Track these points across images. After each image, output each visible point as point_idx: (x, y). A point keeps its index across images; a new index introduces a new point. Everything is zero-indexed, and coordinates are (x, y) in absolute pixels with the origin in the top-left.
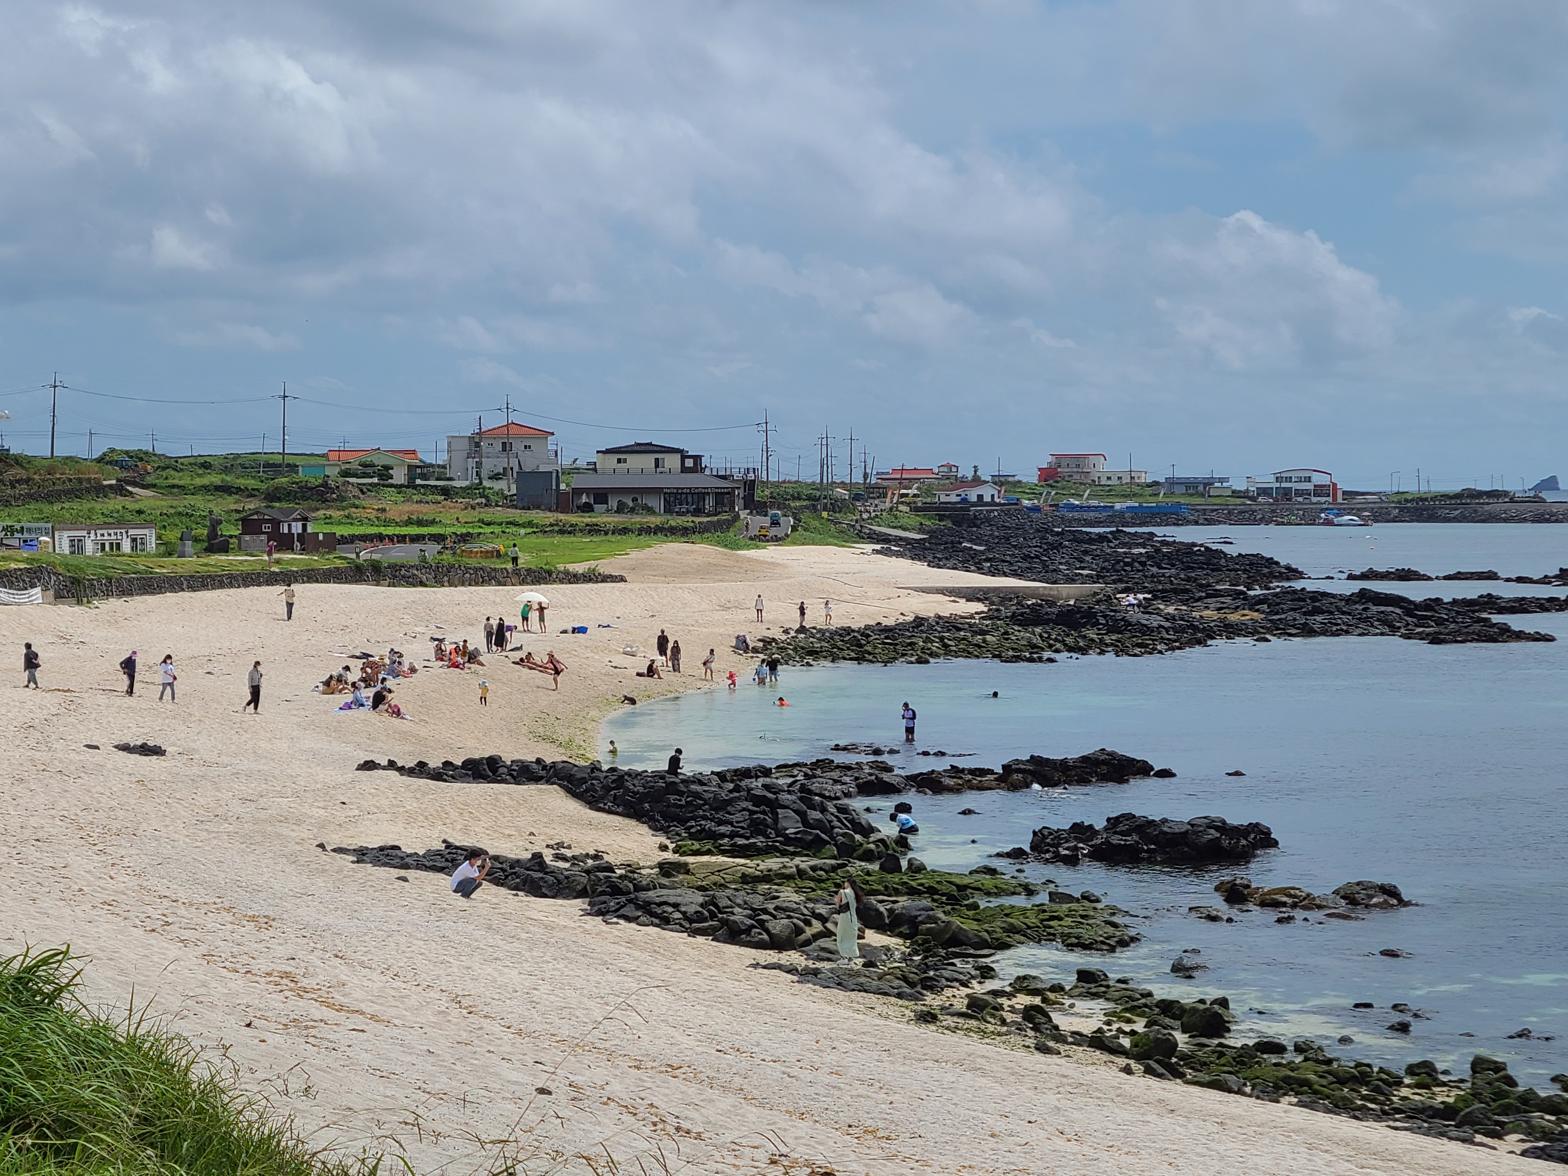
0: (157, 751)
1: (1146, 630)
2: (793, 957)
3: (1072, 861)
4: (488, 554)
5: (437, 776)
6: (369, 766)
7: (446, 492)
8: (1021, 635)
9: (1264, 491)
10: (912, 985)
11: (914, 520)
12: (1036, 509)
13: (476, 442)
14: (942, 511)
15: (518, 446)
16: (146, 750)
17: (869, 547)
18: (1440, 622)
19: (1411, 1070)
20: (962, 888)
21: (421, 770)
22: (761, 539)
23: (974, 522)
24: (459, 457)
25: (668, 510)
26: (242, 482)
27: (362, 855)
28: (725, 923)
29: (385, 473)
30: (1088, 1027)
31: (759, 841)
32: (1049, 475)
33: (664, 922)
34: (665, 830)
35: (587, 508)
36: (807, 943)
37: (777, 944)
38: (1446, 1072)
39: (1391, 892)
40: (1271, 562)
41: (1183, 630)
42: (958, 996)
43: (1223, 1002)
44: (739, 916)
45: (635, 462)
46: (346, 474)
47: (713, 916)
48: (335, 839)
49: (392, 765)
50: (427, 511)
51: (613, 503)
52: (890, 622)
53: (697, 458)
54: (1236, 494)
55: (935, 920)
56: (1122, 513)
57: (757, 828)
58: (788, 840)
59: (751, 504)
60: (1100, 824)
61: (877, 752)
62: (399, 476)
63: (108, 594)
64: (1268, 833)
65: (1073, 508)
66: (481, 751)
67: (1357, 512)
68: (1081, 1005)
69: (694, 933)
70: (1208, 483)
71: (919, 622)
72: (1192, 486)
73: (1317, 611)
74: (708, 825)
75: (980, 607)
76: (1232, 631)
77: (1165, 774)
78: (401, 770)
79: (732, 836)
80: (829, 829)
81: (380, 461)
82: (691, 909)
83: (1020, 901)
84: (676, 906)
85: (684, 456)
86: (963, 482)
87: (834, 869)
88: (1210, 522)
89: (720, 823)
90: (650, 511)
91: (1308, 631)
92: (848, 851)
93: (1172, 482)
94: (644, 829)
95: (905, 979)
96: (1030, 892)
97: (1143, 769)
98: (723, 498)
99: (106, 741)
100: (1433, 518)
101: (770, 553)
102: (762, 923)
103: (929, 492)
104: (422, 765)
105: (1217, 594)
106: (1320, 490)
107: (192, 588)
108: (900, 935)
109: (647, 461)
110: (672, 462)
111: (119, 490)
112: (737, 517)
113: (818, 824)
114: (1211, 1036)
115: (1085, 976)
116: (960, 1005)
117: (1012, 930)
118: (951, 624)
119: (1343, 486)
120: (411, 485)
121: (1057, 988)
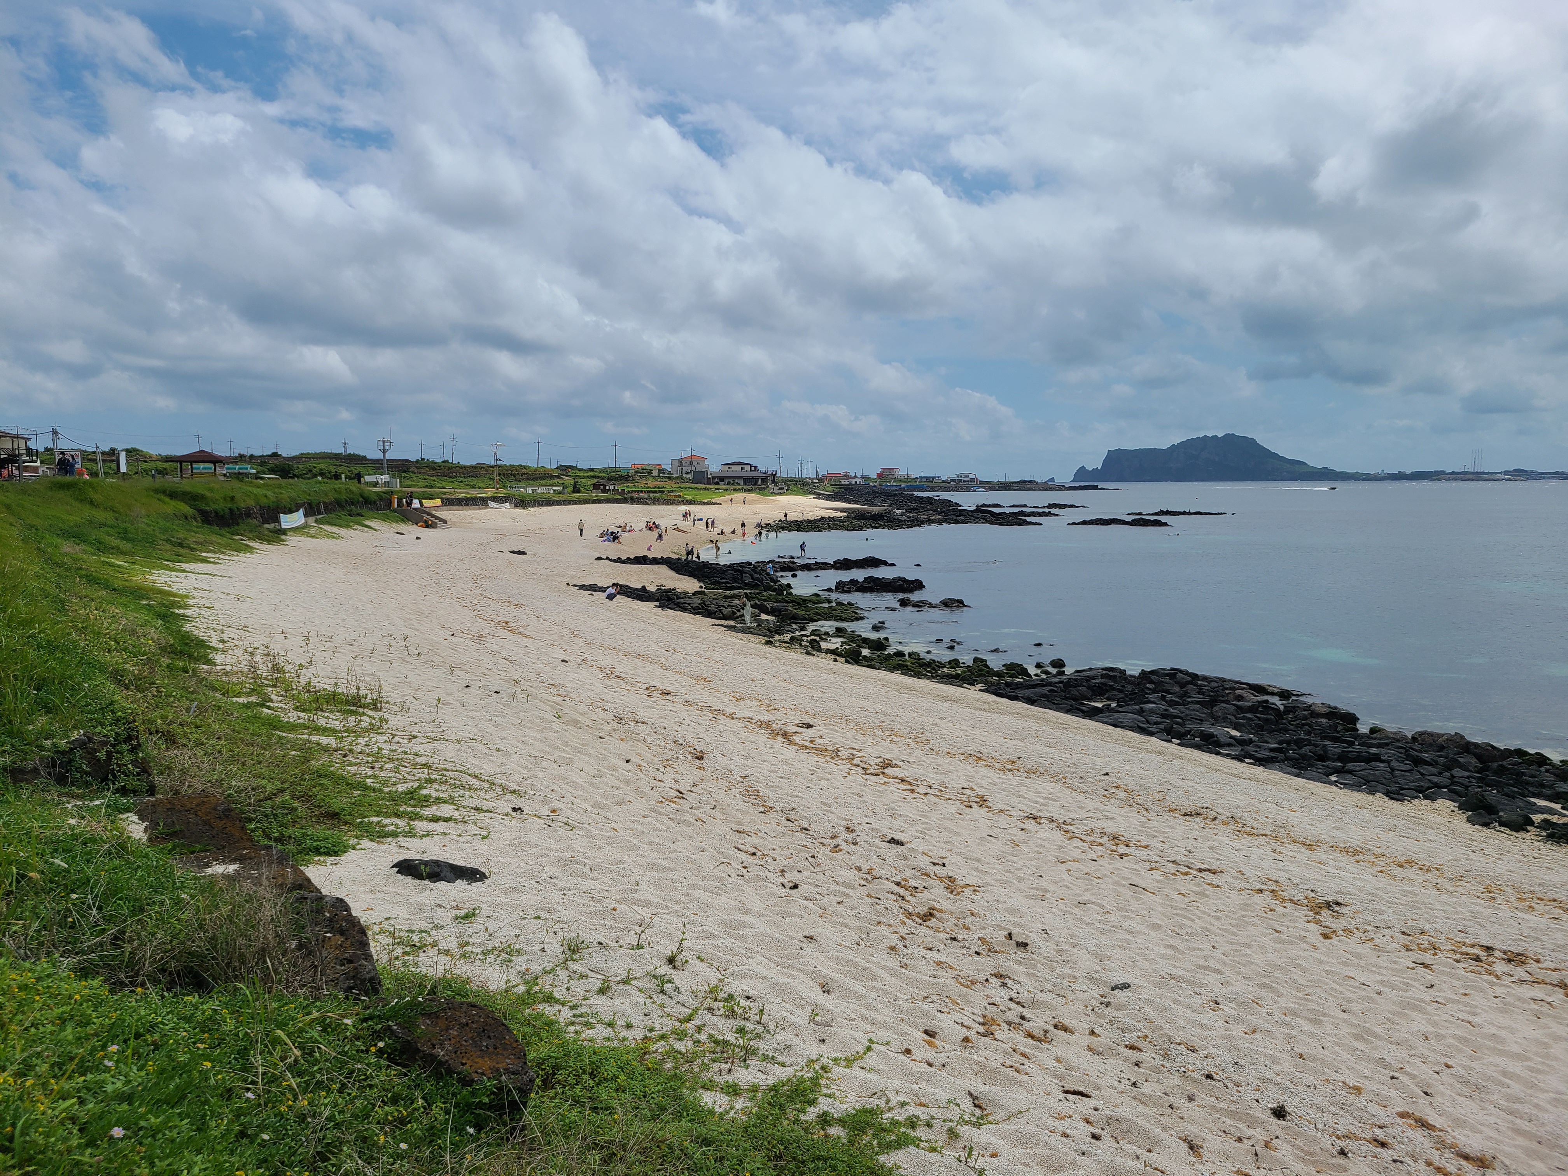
0: (524, 553)
1: (901, 521)
2: (731, 623)
3: (849, 592)
4: (676, 496)
5: (624, 562)
6: (599, 559)
7: (670, 478)
8: (857, 522)
9: (953, 481)
10: (771, 632)
11: (831, 489)
12: (875, 486)
13: (681, 461)
14: (841, 486)
15: (695, 463)
16: (520, 553)
17: (812, 496)
18: (1004, 519)
19: (950, 662)
20: (804, 600)
21: (619, 560)
22: (773, 494)
23: (851, 489)
24: (675, 466)
25: (745, 484)
26: (600, 475)
27: (582, 587)
28: (707, 610)
29: (650, 472)
30: (832, 647)
31: (735, 585)
32: (880, 475)
33: (684, 610)
34: (703, 581)
35: (717, 483)
36: (738, 618)
37: (725, 618)
38: (963, 663)
39: (960, 602)
40: (950, 501)
41: (913, 521)
42: (787, 637)
43: (886, 639)
44: (713, 608)
45: (734, 468)
46: (637, 472)
47: (703, 607)
48: (572, 583)
49: (608, 558)
50: (661, 484)
51: (726, 481)
52: (812, 519)
53: (756, 467)
54: (943, 482)
55: (787, 610)
56: (904, 488)
57: (735, 580)
58: (746, 584)
59: (774, 482)
60: (861, 580)
61: (793, 558)
62: (655, 473)
63: (534, 506)
64: (921, 582)
65: (887, 486)
66: (641, 554)
67: (984, 487)
68: (834, 640)
69: (695, 614)
70: (934, 478)
71: (822, 518)
72: (930, 479)
73: (960, 515)
74: (718, 579)
75: (845, 514)
76: (930, 522)
77: (893, 565)
78: (611, 560)
79: (726, 583)
80: (761, 581)
81: (648, 468)
82: (694, 605)
83: (826, 605)
84: (689, 604)
85: (751, 466)
86: (850, 477)
87: (758, 594)
88: (934, 491)
89: (722, 578)
90: (739, 484)
91: (957, 522)
92: (768, 588)
93: (921, 477)
94: (695, 581)
95: (769, 630)
96: (829, 601)
97: (885, 563)
98: (764, 480)
99: (506, 549)
100: (1010, 490)
101: (778, 497)
102: (720, 611)
103: (839, 481)
104: (619, 558)
105: (928, 510)
106: (972, 480)
107: (565, 504)
108: (775, 616)
109: (739, 468)
110: (747, 468)
111: (558, 477)
112: (768, 487)
113: (757, 579)
114: (878, 650)
115: (838, 630)
116: (787, 639)
117: (817, 614)
118: (833, 519)
119: (980, 479)
120: (659, 476)
121: (827, 634)
